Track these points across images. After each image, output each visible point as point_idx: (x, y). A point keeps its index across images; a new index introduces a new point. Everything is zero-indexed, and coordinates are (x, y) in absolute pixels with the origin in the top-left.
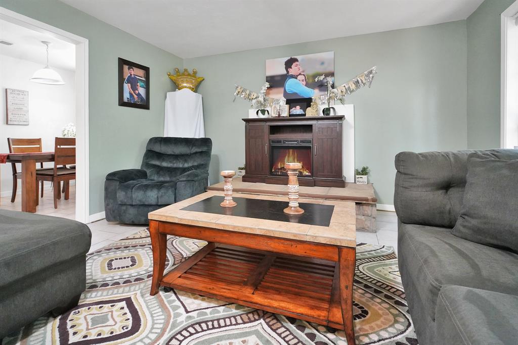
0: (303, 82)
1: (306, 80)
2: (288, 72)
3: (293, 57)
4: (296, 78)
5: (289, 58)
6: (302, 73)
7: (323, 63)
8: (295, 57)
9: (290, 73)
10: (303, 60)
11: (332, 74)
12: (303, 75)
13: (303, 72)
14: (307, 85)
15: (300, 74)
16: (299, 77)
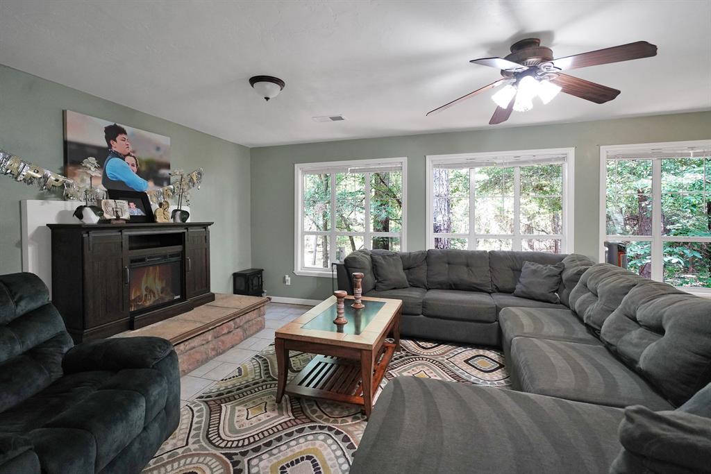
0: (133, 168)
1: (137, 165)
2: (110, 146)
3: (118, 124)
4: (124, 160)
5: (112, 124)
6: (133, 155)
7: (158, 149)
8: (122, 126)
9: (114, 149)
10: (133, 134)
11: (168, 166)
12: (135, 158)
13: (134, 152)
14: (138, 173)
15: (129, 155)
16: (128, 158)
